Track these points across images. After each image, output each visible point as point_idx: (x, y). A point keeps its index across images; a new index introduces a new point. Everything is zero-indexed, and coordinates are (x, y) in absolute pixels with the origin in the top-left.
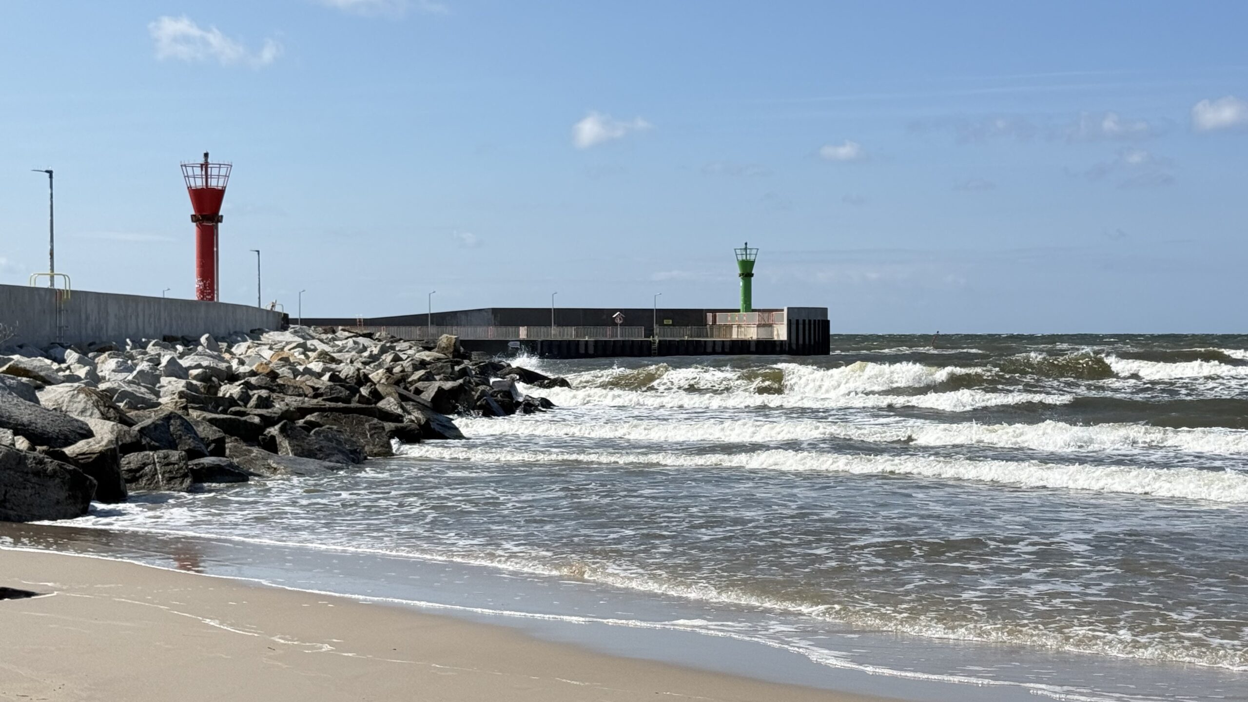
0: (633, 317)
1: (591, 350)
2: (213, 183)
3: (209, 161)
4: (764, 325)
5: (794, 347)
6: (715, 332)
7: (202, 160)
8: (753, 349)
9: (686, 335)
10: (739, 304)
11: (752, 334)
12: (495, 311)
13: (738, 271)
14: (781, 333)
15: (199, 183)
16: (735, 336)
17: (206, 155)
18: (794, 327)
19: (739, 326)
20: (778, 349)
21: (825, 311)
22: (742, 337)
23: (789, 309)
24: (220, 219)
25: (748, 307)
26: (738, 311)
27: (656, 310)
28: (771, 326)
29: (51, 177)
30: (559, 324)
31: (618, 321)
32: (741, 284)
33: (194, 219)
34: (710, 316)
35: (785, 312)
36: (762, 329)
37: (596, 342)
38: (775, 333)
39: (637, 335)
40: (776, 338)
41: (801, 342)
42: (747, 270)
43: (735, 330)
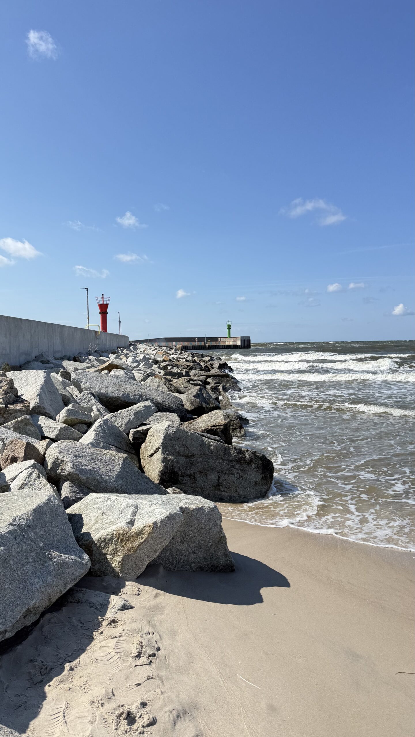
0: (200, 339)
1: (191, 348)
2: (105, 303)
3: (104, 296)
4: (235, 341)
5: (242, 346)
6: (221, 343)
7: (102, 296)
8: (232, 347)
9: (214, 344)
10: (227, 336)
11: (231, 343)
12: (165, 338)
13: (227, 327)
14: (239, 343)
15: (101, 303)
16: (226, 344)
18: (242, 341)
19: (227, 341)
20: (238, 347)
21: (249, 337)
22: (228, 344)
23: (241, 337)
24: (107, 313)
25: (230, 337)
26: (227, 337)
27: (206, 338)
28: (236, 341)
29: (87, 291)
30: (182, 341)
31: (196, 341)
32: (228, 331)
33: (100, 313)
34: (219, 339)
35: (240, 338)
36: (234, 342)
37: (192, 346)
38: (237, 343)
39: (202, 344)
40: (237, 344)
41: (244, 345)
42: (229, 327)
43: (226, 342)
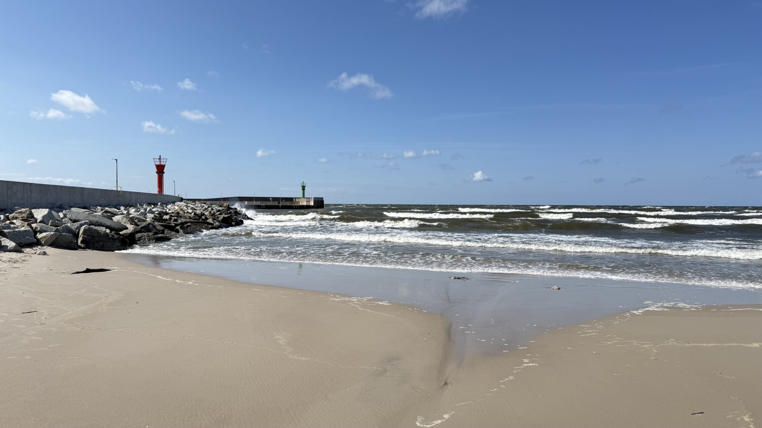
0: (275, 199)
1: (264, 207)
2: (162, 163)
3: (161, 157)
4: (308, 202)
5: (315, 207)
6: (296, 203)
7: (159, 157)
8: (305, 207)
9: (288, 204)
10: (302, 196)
11: (305, 204)
12: (239, 197)
13: (301, 188)
14: (312, 203)
15: (158, 163)
16: (300, 204)
17: (160, 156)
18: (315, 202)
19: (302, 202)
20: (311, 207)
21: (323, 198)
22: (302, 204)
24: (164, 173)
25: (304, 197)
26: (301, 198)
27: (281, 197)
28: (309, 202)
29: (117, 161)
30: (256, 201)
31: (271, 200)
32: (302, 191)
33: (157, 172)
34: (294, 199)
35: (313, 199)
36: (307, 203)
37: (265, 205)
38: (311, 203)
39: (276, 203)
40: (311, 205)
41: (317, 205)
42: (303, 188)
43: (300, 203)
